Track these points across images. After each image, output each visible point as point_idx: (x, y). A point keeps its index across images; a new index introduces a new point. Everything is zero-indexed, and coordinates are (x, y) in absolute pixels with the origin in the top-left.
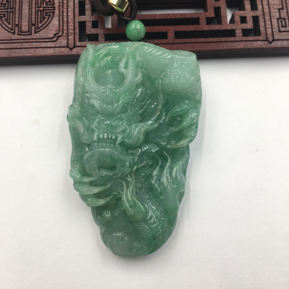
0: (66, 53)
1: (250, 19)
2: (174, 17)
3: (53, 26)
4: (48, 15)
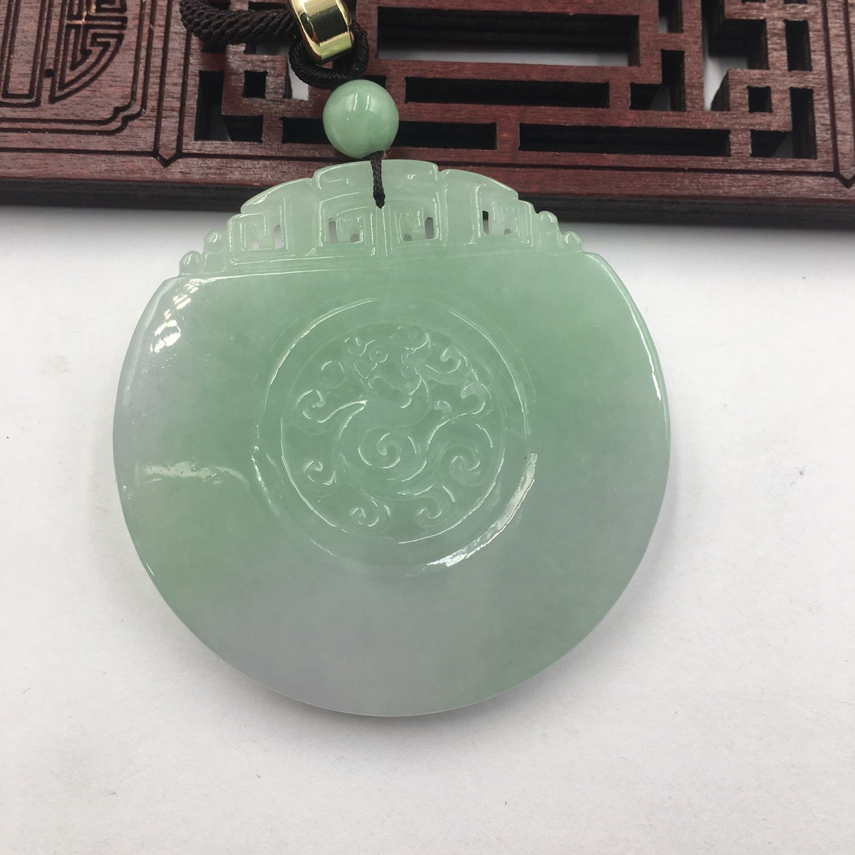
0: (148, 175)
1: (784, 99)
2: (522, 77)
3: (111, 80)
4: (100, 44)
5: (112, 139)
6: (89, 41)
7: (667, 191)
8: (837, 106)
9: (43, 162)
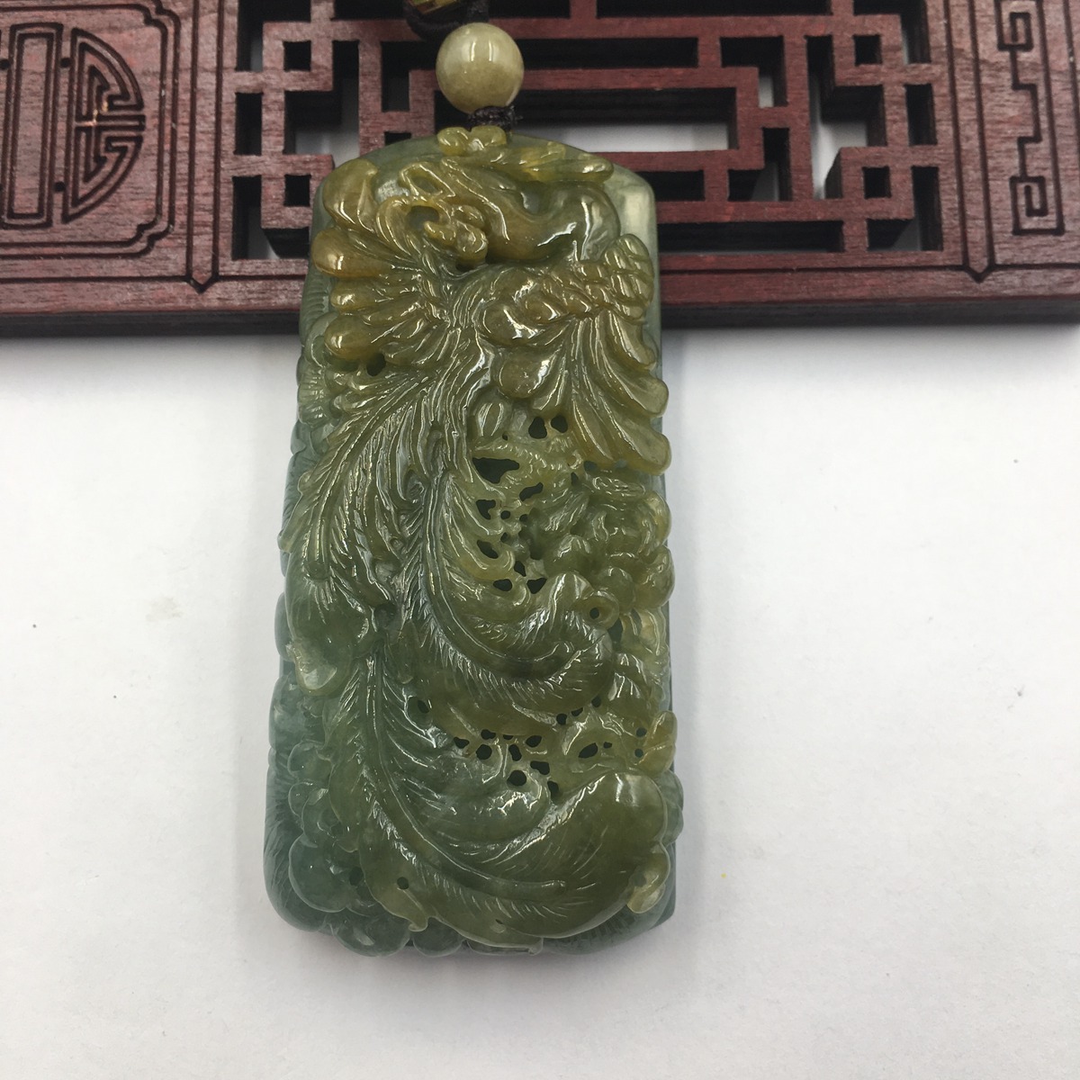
0: (181, 303)
1: (904, 181)
3: (132, 193)
4: (117, 149)
5: (139, 263)
6: (102, 146)
7: (774, 297)
8: (967, 185)
9: (62, 293)
